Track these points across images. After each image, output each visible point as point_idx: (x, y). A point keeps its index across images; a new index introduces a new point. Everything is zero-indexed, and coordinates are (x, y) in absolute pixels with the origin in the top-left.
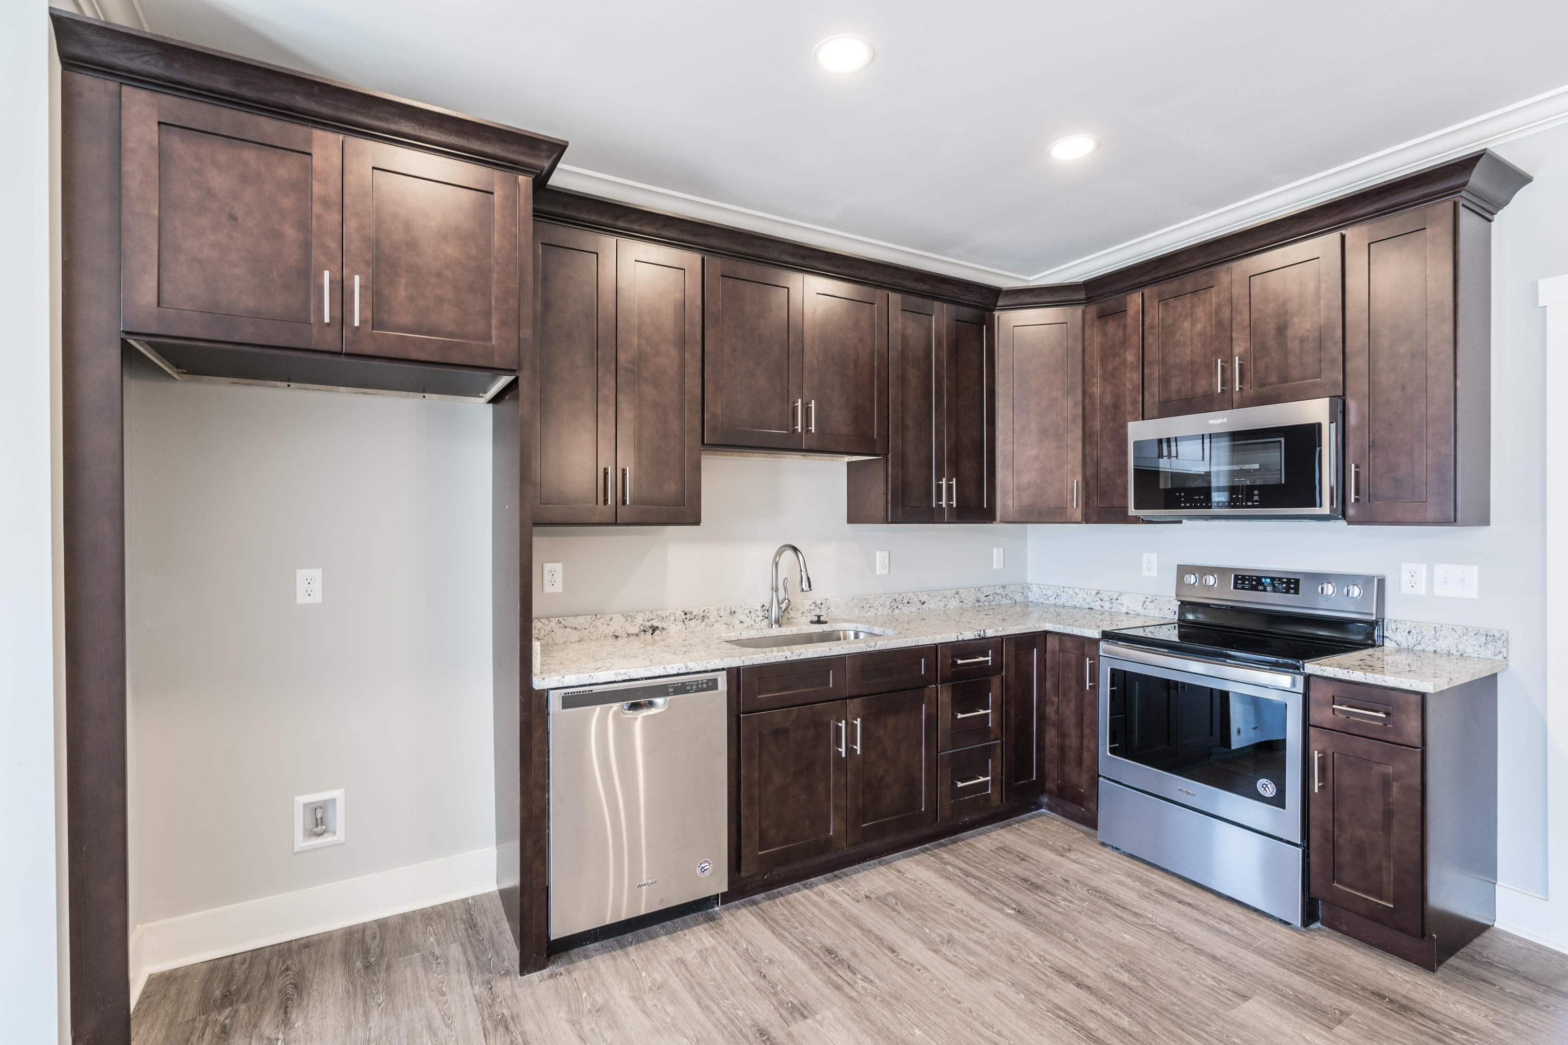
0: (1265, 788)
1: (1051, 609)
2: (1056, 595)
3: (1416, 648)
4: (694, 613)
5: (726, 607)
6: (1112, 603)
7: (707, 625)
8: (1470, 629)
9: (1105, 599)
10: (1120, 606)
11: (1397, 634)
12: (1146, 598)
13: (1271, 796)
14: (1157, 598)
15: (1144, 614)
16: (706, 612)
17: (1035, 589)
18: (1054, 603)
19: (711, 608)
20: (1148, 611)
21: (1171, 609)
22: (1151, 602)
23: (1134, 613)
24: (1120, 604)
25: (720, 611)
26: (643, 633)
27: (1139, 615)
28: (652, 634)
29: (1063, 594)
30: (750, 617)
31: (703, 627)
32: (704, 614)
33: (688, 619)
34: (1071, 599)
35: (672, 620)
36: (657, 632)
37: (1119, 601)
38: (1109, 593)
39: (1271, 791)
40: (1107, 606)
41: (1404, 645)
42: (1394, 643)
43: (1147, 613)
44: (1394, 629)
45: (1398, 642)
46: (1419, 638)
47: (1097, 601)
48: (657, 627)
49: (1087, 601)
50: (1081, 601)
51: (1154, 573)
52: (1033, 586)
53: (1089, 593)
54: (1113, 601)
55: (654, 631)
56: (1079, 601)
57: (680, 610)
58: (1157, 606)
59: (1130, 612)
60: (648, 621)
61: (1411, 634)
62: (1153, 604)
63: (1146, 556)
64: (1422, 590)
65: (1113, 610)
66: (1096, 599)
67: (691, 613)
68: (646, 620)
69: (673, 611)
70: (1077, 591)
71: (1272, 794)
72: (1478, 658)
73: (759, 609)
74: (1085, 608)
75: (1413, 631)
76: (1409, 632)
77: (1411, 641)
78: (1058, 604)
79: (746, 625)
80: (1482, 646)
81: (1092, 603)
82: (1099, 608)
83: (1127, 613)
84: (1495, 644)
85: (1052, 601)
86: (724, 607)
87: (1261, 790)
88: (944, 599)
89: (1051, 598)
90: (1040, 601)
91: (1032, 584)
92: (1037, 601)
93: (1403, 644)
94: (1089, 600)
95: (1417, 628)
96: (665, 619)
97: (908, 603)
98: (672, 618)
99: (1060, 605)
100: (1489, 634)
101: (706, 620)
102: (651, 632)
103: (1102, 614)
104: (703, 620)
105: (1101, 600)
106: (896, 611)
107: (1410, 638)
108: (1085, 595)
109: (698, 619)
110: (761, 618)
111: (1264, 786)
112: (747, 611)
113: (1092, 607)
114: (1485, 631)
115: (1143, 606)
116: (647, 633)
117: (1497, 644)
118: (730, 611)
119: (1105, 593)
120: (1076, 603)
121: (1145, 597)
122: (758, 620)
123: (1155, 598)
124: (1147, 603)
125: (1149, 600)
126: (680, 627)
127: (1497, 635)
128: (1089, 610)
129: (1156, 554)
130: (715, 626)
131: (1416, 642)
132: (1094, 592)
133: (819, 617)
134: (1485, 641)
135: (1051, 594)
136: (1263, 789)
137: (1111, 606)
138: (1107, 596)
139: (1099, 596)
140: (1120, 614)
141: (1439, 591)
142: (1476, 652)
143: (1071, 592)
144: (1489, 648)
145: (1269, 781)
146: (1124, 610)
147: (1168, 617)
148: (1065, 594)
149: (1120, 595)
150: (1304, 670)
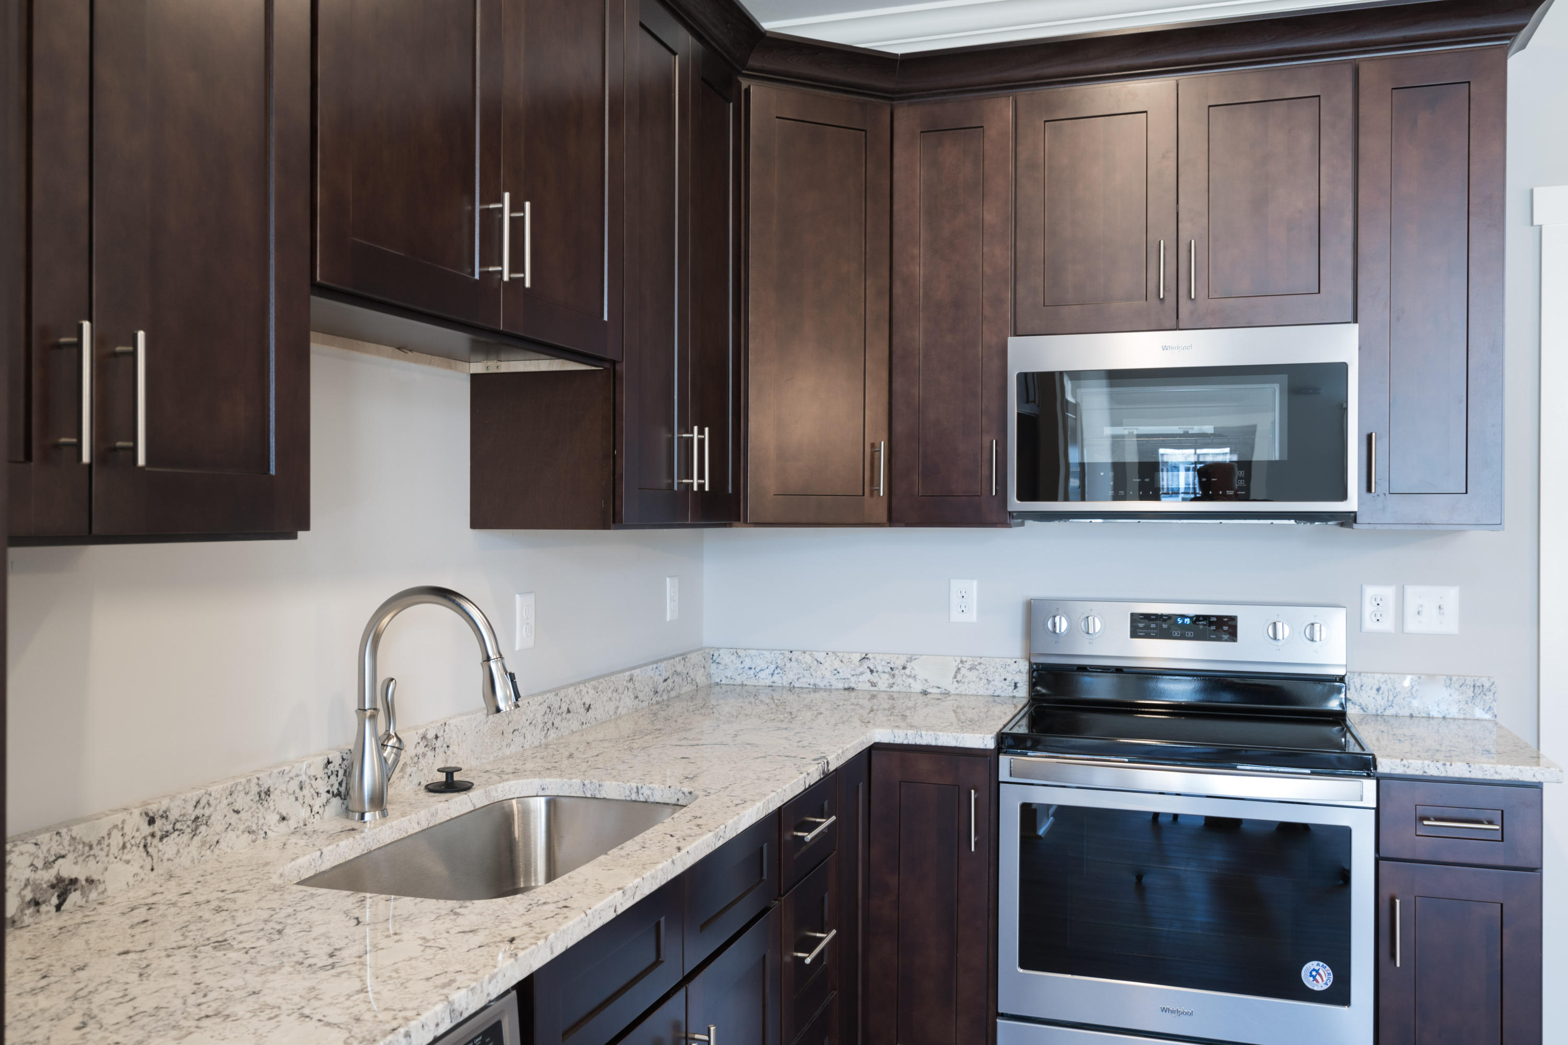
0: (1314, 977)
1: (762, 697)
2: (773, 667)
3: (1388, 713)
4: (174, 815)
5: (249, 781)
6: (894, 676)
7: (204, 843)
8: (1454, 679)
9: (880, 669)
10: (911, 680)
11: (1362, 693)
12: (962, 662)
13: (1325, 987)
14: (982, 661)
15: (958, 692)
16: (203, 802)
17: (726, 658)
18: (768, 682)
19: (212, 789)
20: (966, 686)
21: (1009, 679)
22: (970, 669)
23: (938, 691)
24: (909, 676)
25: (234, 796)
26: (32, 910)
27: (947, 694)
28: (58, 908)
29: (788, 665)
30: (301, 800)
31: (195, 853)
32: (199, 812)
33: (159, 834)
34: (807, 674)
35: (114, 850)
36: (74, 898)
37: (907, 671)
38: (887, 658)
39: (1325, 979)
40: (883, 682)
41: (1372, 710)
42: (1358, 708)
43: (962, 689)
44: (1358, 686)
45: (1364, 705)
46: (1391, 698)
47: (862, 673)
48: (74, 881)
49: (841, 675)
50: (828, 675)
51: (972, 616)
52: (722, 651)
53: (845, 660)
54: (896, 672)
55: (63, 897)
56: (824, 676)
57: (136, 812)
58: (983, 676)
59: (929, 690)
60: (48, 865)
61: (1381, 692)
62: (975, 673)
63: (957, 585)
64: (1387, 625)
65: (895, 688)
66: (861, 669)
67: (165, 816)
68: (40, 864)
69: (117, 818)
70: (821, 656)
71: (1326, 984)
72: (1464, 719)
73: (320, 773)
74: (837, 689)
75: (1383, 687)
76: (1378, 690)
77: (1381, 702)
78: (779, 683)
79: (292, 824)
80: (1469, 701)
81: (853, 679)
82: (868, 686)
83: (925, 693)
84: (1484, 697)
85: (765, 679)
86: (243, 780)
87: (1309, 982)
88: (615, 694)
89: (762, 675)
90: (738, 681)
91: (718, 649)
92: (731, 682)
93: (1370, 709)
94: (845, 672)
95: (1389, 682)
96: (96, 850)
97: (569, 711)
98: (116, 840)
99: (783, 687)
100: (1478, 684)
101: (203, 828)
102: (55, 901)
103: (873, 697)
104: (195, 832)
105: (872, 671)
106: (552, 734)
107: (1379, 698)
108: (837, 664)
109: (182, 831)
110: (325, 796)
111: (1314, 973)
112: (294, 785)
113: (853, 685)
114: (1472, 679)
115: (955, 677)
116: (43, 908)
117: (1487, 698)
118: (256, 789)
119: (878, 657)
120: (818, 681)
121: (958, 661)
122: (318, 803)
123: (979, 660)
124: (963, 671)
125: (967, 665)
126: (135, 868)
127: (1487, 685)
128: (846, 692)
129: (975, 583)
130: (222, 845)
131: (1387, 703)
132: (856, 657)
133: (449, 773)
134: (1472, 694)
135: (764, 666)
136: (1311, 979)
137: (891, 681)
138: (883, 663)
139: (866, 663)
140: (908, 695)
141: (1413, 625)
142: (1462, 711)
143: (808, 658)
144: (1477, 704)
145: (1321, 964)
146: (917, 687)
147: (1002, 694)
148: (794, 664)
149: (910, 660)
150: (1375, 768)
